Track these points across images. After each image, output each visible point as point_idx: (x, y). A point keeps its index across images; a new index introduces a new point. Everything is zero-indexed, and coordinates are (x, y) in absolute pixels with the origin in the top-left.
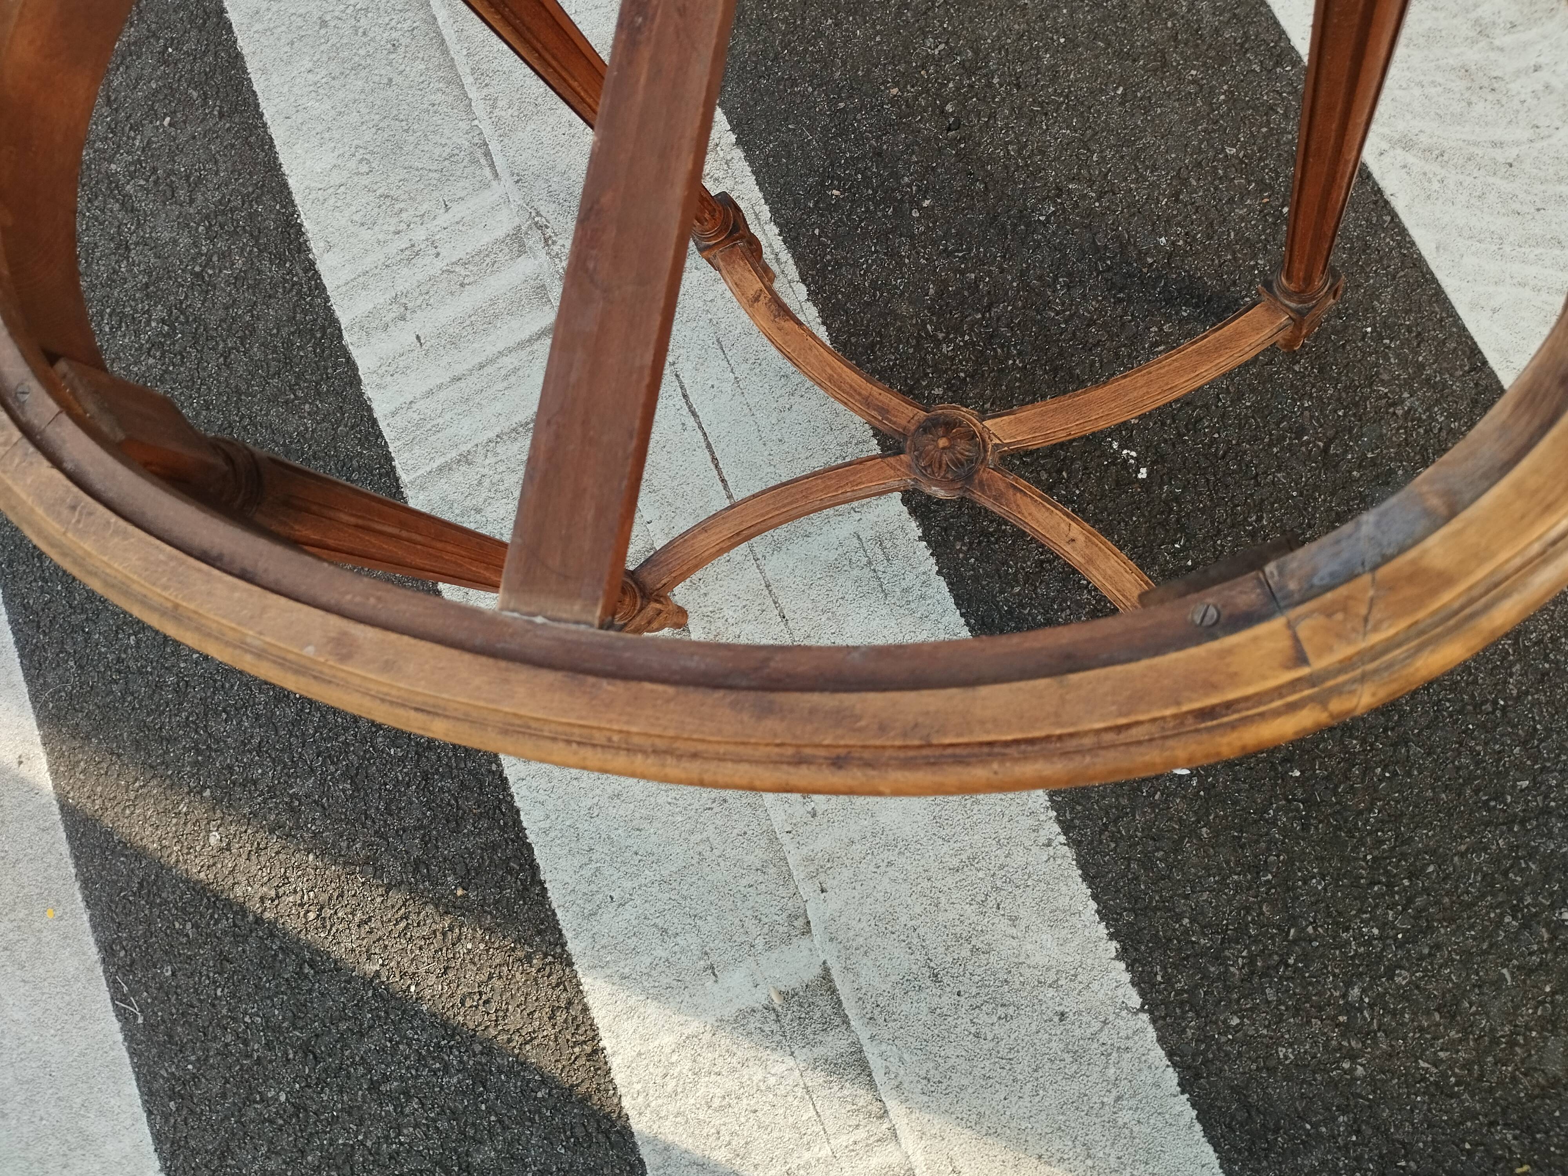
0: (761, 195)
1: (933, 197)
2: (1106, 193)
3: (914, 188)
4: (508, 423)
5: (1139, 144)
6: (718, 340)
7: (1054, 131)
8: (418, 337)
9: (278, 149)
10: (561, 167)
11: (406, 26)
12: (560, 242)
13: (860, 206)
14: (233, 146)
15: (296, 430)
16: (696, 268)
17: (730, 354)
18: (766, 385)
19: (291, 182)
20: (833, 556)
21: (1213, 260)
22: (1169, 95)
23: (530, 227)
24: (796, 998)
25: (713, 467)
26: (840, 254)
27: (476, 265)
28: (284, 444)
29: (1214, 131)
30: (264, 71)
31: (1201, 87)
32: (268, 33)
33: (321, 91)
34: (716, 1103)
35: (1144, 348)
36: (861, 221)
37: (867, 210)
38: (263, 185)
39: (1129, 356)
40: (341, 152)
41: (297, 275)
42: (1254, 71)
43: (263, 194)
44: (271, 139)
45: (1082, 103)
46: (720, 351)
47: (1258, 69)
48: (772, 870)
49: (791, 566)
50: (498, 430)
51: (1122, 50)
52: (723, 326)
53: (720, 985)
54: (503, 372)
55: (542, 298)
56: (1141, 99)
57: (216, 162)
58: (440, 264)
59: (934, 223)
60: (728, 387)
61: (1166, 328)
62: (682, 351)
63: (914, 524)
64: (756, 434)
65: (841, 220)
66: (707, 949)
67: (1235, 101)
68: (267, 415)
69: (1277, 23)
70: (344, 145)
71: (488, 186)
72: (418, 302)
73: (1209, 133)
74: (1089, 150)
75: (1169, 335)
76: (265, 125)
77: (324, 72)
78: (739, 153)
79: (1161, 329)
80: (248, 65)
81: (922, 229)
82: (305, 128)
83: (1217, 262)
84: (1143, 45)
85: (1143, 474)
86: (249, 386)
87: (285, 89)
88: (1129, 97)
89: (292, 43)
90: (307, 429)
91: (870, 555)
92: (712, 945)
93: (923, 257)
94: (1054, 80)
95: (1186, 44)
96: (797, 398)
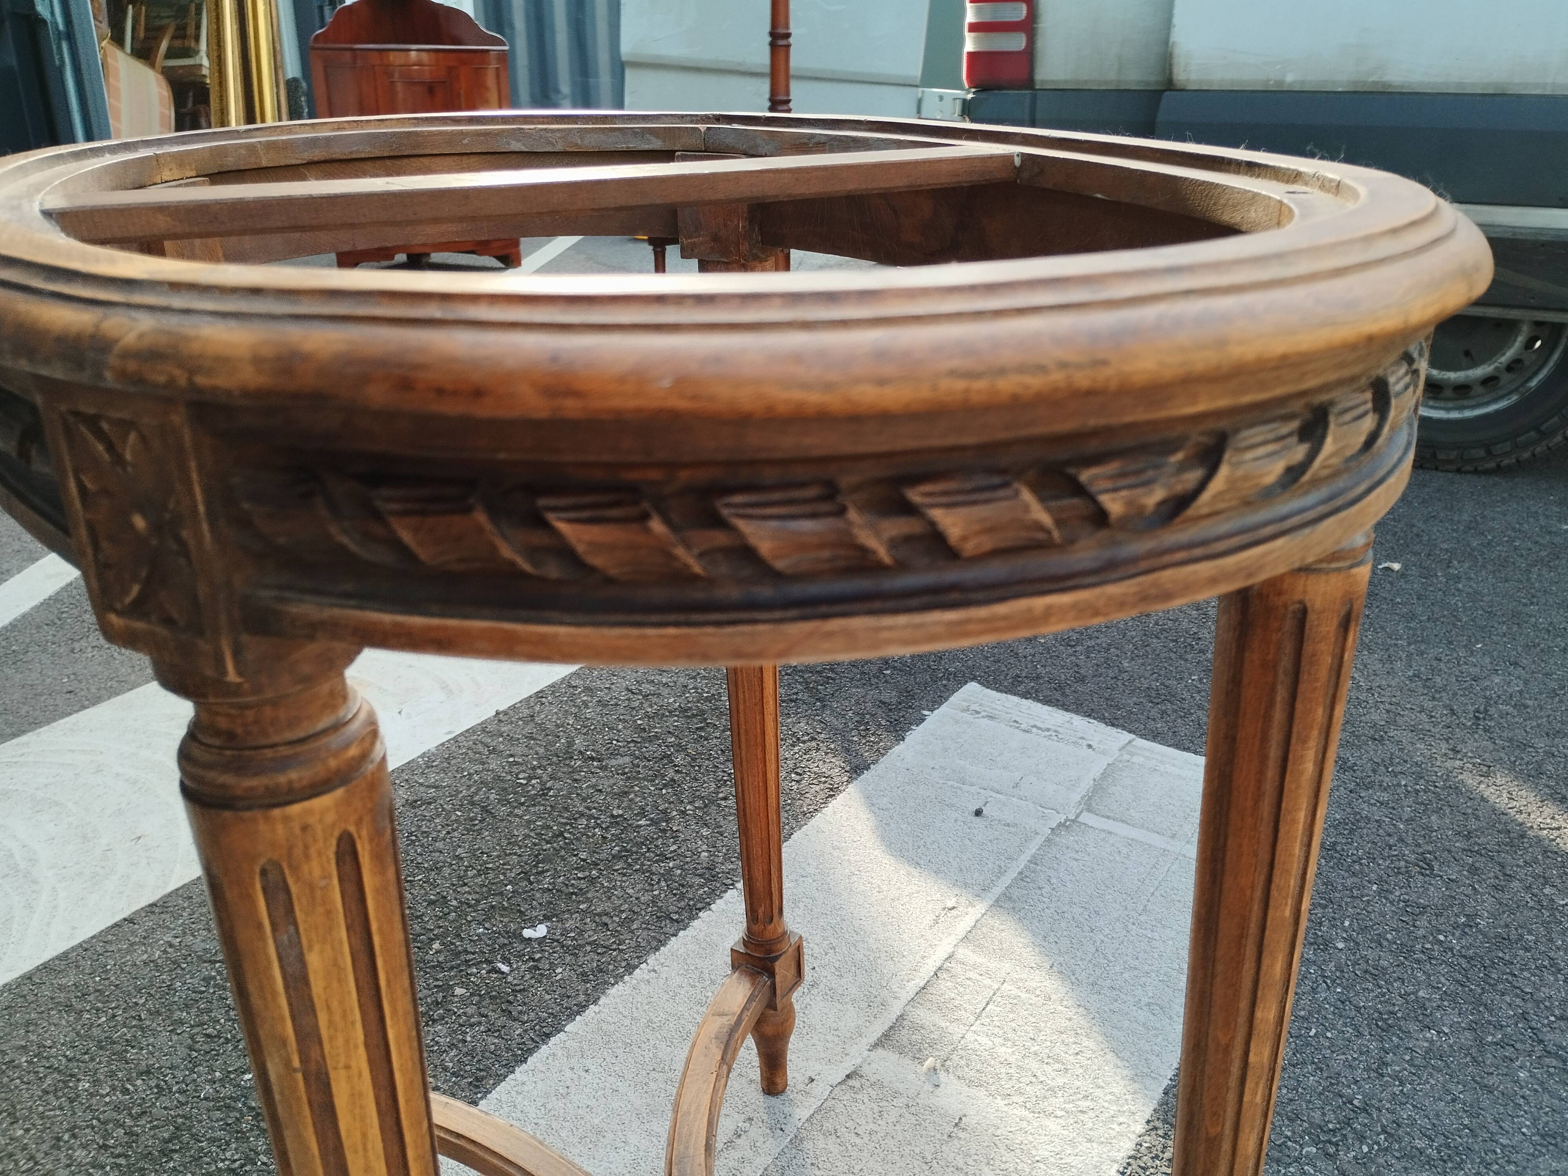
24: (917, 1056)
34: (1057, 1066)
48: (828, 1126)
53: (964, 1112)
66: (945, 1137)
92: (938, 1136)
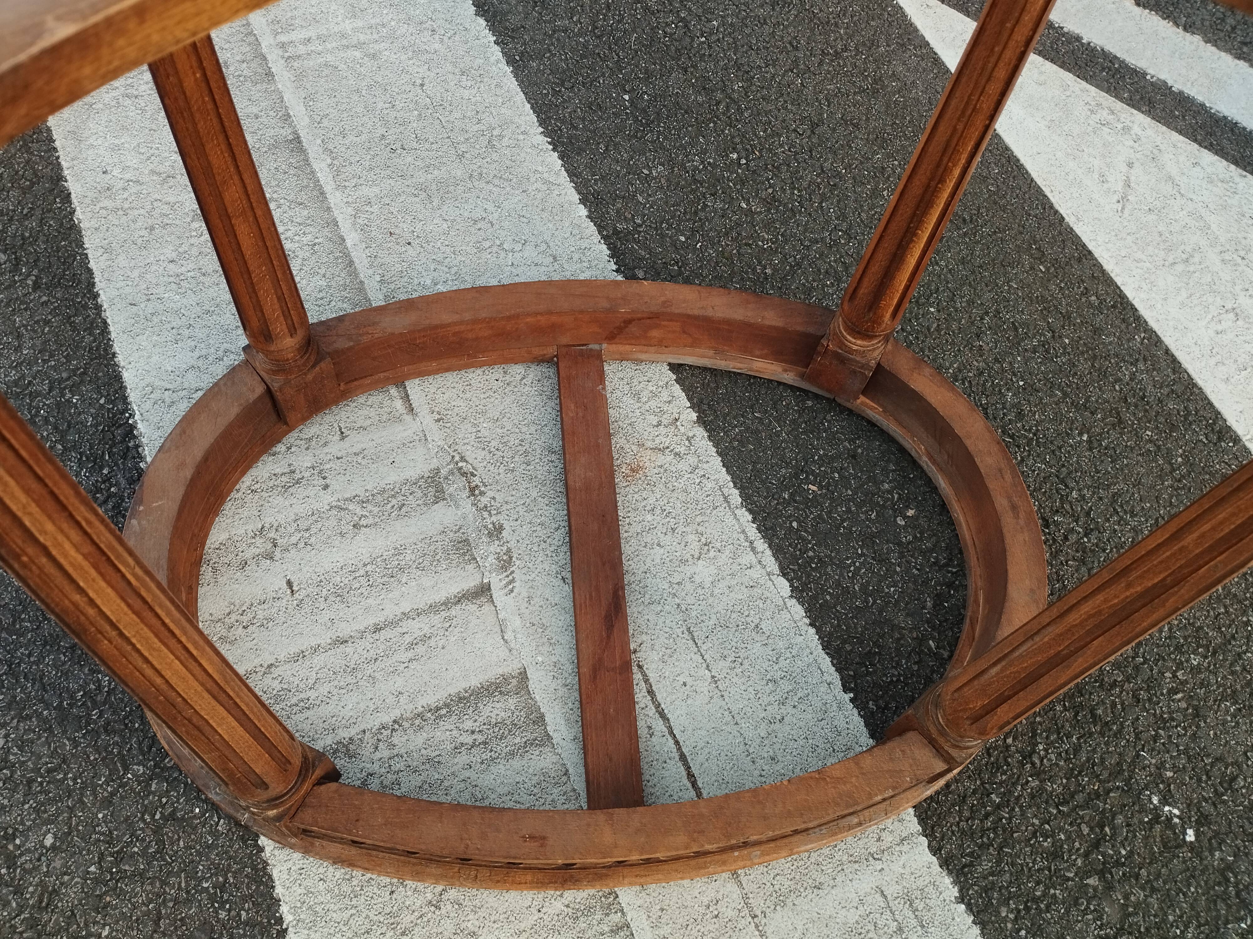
0: (729, 478)
1: (917, 508)
2: (1092, 530)
3: (896, 496)
4: (411, 706)
5: (1115, 489)
6: (689, 629)
7: (1030, 463)
8: (289, 584)
9: (113, 336)
10: (494, 413)
11: (305, 240)
12: (490, 494)
13: (840, 505)
14: (47, 322)
15: (82, 687)
16: (659, 545)
17: (704, 647)
18: (751, 689)
19: (127, 376)
20: (853, 916)
21: (1208, 611)
22: (1132, 449)
23: (451, 472)
25: (689, 785)
26: (824, 552)
27: (377, 505)
28: (60, 706)
29: (1179, 488)
30: (107, 250)
31: (1159, 447)
32: (120, 212)
33: (184, 284)
35: (1162, 694)
36: (843, 521)
37: (849, 511)
38: (84, 373)
39: (1150, 700)
40: (204, 352)
41: (117, 484)
42: (1201, 441)
43: (82, 382)
44: (105, 323)
45: (1052, 442)
46: (691, 642)
47: (1204, 440)
49: (800, 927)
50: (396, 713)
51: (1078, 403)
52: (694, 614)
54: (408, 639)
55: (464, 554)
56: (1106, 448)
57: (19, 336)
58: (327, 498)
59: (922, 533)
60: (704, 687)
61: (1179, 674)
62: (644, 637)
63: (947, 880)
64: (742, 746)
65: (820, 516)
67: (1191, 465)
68: (37, 663)
69: (1210, 404)
70: (208, 346)
71: (399, 420)
72: (294, 540)
73: (1176, 490)
74: (1066, 486)
75: (1184, 683)
76: (98, 308)
77: (191, 266)
78: (700, 432)
79: (1175, 676)
80: (86, 240)
81: (910, 538)
82: (155, 320)
83: (1212, 613)
84: (1097, 401)
85: (1190, 836)
86: (16, 617)
87: (136, 273)
88: (1096, 445)
89: (152, 228)
90: (99, 688)
91: (900, 919)
93: (915, 567)
94: (1020, 415)
95: (1136, 406)
96: (788, 709)
